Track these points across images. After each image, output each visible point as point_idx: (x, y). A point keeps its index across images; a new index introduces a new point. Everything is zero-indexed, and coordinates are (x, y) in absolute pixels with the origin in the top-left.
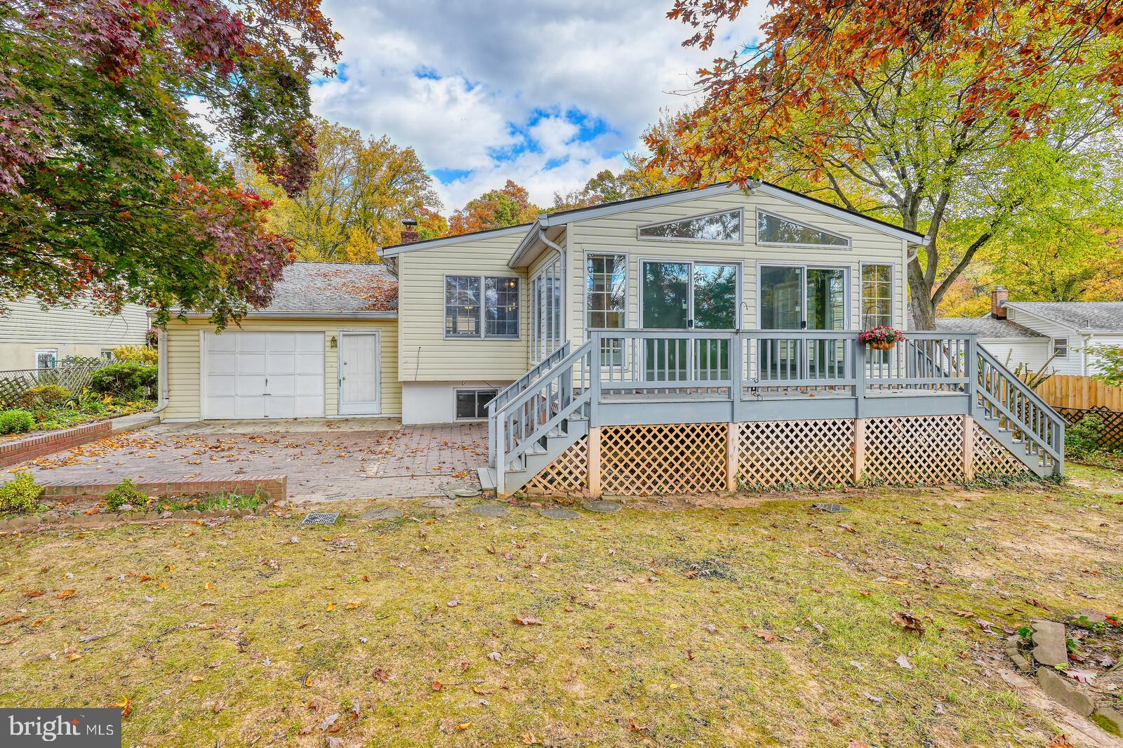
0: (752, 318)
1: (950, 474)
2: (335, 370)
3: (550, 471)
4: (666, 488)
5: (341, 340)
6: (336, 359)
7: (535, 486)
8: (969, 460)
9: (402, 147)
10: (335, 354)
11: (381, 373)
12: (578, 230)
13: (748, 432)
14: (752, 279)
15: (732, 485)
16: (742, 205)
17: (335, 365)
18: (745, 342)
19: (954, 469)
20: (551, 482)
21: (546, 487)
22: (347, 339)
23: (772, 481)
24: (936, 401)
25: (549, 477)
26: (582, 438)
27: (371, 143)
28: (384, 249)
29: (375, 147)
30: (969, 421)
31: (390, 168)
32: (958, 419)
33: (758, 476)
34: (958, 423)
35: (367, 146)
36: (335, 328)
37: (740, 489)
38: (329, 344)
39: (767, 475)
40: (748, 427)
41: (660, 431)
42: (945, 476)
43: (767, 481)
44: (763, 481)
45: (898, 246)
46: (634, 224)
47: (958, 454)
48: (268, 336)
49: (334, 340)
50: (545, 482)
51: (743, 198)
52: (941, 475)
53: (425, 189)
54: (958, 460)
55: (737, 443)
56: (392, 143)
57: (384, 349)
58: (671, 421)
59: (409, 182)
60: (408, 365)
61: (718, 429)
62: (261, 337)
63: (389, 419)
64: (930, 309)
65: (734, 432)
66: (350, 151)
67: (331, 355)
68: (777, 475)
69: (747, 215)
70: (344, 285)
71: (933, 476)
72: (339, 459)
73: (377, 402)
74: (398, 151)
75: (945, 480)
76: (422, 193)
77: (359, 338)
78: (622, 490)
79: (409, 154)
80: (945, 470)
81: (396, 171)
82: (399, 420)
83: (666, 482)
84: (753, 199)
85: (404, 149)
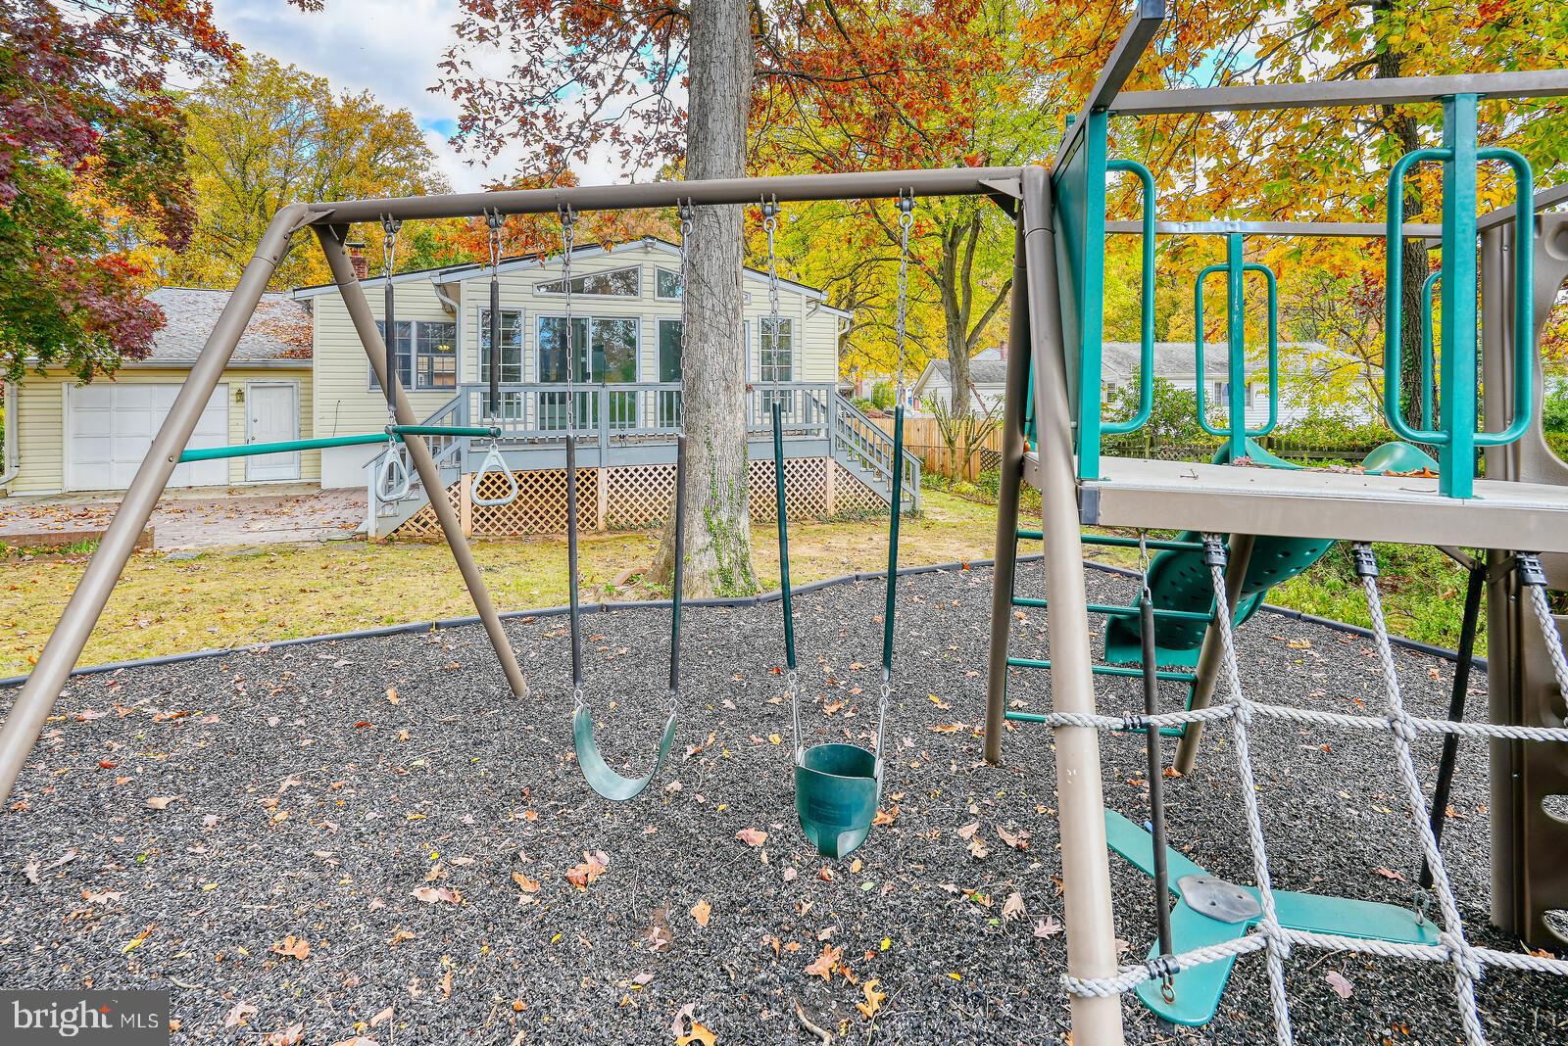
0: (652, 371)
1: (814, 511)
2: (242, 428)
3: (423, 515)
4: (536, 528)
5: (248, 393)
6: (242, 416)
7: (407, 529)
8: (830, 498)
9: (391, 108)
10: (242, 410)
11: (300, 431)
12: (472, 286)
13: (617, 476)
14: (650, 333)
15: (601, 525)
16: (639, 263)
17: (241, 422)
18: (642, 393)
19: (817, 507)
20: (424, 525)
21: (418, 530)
22: (255, 391)
23: (642, 520)
24: (799, 445)
25: (422, 521)
26: (455, 484)
27: (346, 100)
28: (294, 290)
29: (350, 106)
30: (831, 464)
31: (373, 138)
32: (821, 461)
33: (627, 516)
34: (821, 465)
35: (339, 104)
36: (241, 379)
37: (610, 528)
38: (234, 398)
39: (637, 515)
40: (617, 471)
41: (531, 476)
42: (809, 512)
43: (636, 520)
44: (632, 521)
45: (798, 301)
46: (530, 281)
47: (821, 492)
48: (155, 388)
49: (240, 393)
50: (418, 526)
51: (642, 256)
52: (805, 512)
53: (427, 169)
54: (821, 497)
55: (606, 486)
56: (377, 102)
57: (303, 404)
58: (542, 468)
59: (403, 158)
60: (324, 422)
61: (588, 474)
62: (146, 389)
63: (309, 484)
64: (963, 351)
65: (603, 476)
66: (313, 108)
67: (237, 410)
68: (646, 515)
69: (645, 272)
70: (263, 324)
71: (797, 512)
72: (227, 521)
73: (296, 465)
74: (388, 115)
75: (809, 516)
76: (422, 175)
77: (273, 390)
78: (493, 531)
79: (402, 120)
80: (809, 507)
81: (383, 141)
82: (319, 485)
83: (536, 523)
84: (651, 257)
85: (396, 112)
